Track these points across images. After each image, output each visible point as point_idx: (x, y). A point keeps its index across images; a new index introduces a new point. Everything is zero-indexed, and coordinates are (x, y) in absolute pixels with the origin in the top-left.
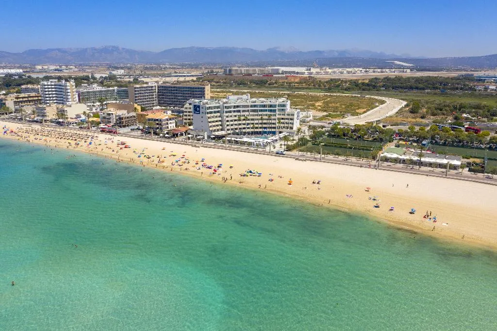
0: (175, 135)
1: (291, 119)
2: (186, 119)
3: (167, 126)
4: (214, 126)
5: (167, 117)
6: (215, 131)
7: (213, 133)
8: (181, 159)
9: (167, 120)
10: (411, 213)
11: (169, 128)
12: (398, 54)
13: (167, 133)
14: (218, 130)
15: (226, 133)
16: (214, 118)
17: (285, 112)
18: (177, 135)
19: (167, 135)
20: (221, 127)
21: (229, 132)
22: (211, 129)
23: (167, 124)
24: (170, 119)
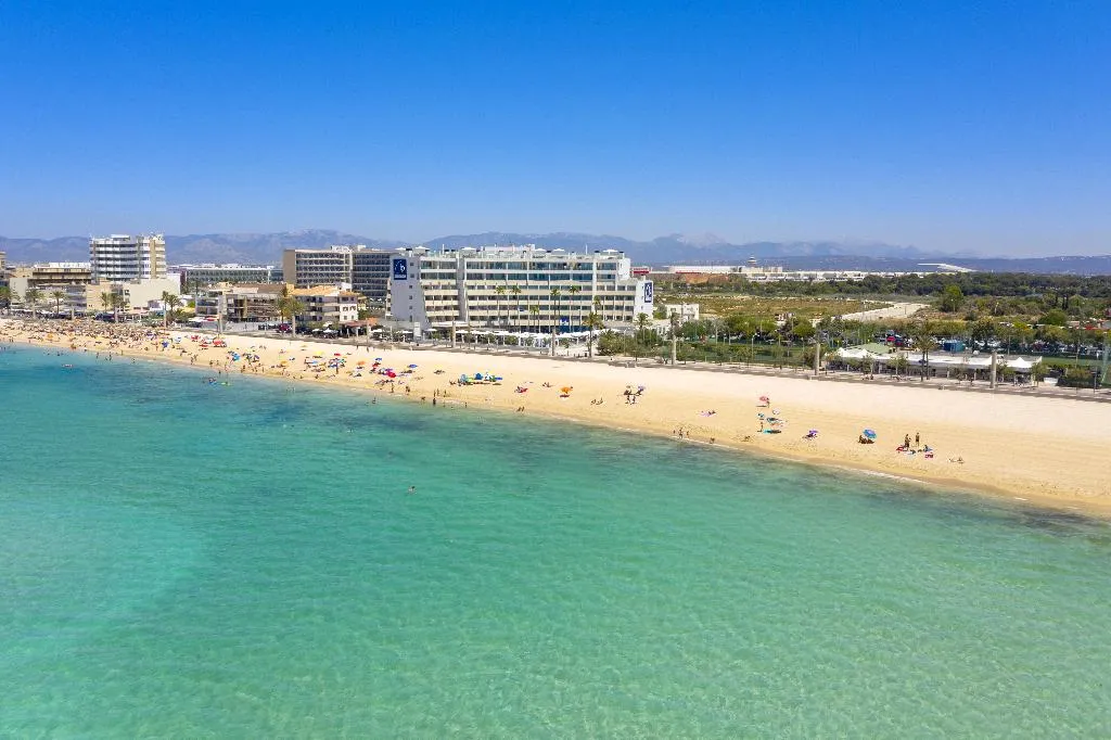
0: (346, 331)
1: (629, 298)
3: (336, 313)
4: (438, 308)
5: (338, 295)
6: (438, 319)
7: (435, 324)
9: (338, 300)
10: (863, 442)
11: (342, 320)
13: (331, 327)
14: (448, 319)
16: (438, 289)
17: (614, 282)
19: (327, 331)
20: (455, 312)
22: (429, 314)
24: (346, 300)
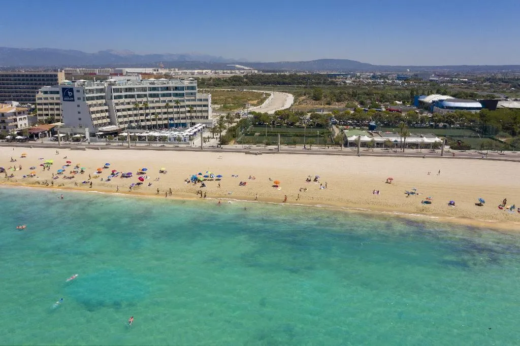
0: (33, 136)
1: (205, 106)
2: (40, 115)
3: (15, 123)
4: (99, 118)
5: (13, 110)
6: (100, 125)
7: (100, 129)
8: (66, 168)
9: (15, 114)
11: (19, 126)
12: (237, 59)
13: (19, 134)
14: (105, 125)
15: (118, 128)
16: (96, 106)
17: (195, 97)
18: (37, 135)
19: (19, 137)
20: (109, 120)
21: (122, 126)
22: (95, 122)
23: (15, 120)
24: (19, 113)
